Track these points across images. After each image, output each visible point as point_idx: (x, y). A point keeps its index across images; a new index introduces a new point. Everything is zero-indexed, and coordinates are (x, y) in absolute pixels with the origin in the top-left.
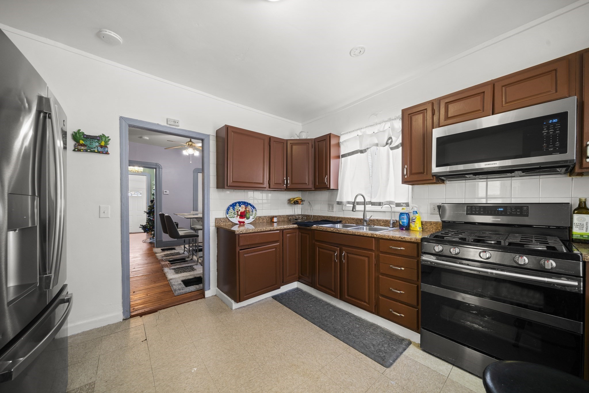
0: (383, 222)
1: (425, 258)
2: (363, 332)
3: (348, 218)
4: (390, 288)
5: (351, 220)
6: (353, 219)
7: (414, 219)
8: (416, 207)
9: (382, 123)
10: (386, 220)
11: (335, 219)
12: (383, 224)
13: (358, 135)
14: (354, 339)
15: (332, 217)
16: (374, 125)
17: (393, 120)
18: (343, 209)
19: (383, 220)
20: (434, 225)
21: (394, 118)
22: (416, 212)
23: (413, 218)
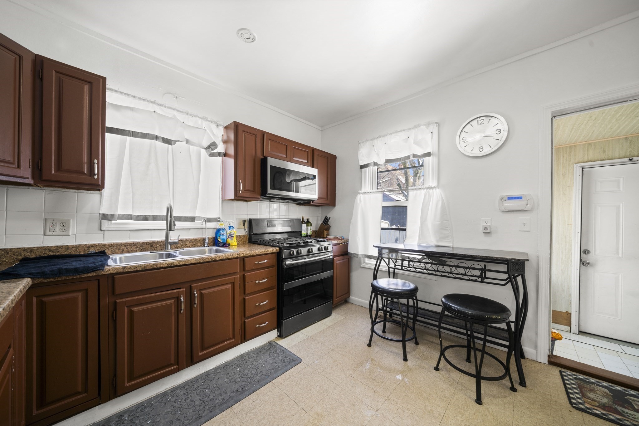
0: (190, 243)
1: (289, 262)
2: (251, 366)
3: (121, 244)
4: (256, 305)
5: (128, 247)
6: (134, 244)
7: (232, 235)
8: (233, 222)
9: (195, 116)
10: (194, 240)
11: (80, 249)
12: (190, 244)
13: (155, 112)
14: (261, 376)
15: (67, 248)
16: (183, 112)
17: (209, 121)
18: (103, 228)
19: (191, 240)
20: (243, 238)
21: (209, 119)
22: (233, 227)
23: (231, 233)
